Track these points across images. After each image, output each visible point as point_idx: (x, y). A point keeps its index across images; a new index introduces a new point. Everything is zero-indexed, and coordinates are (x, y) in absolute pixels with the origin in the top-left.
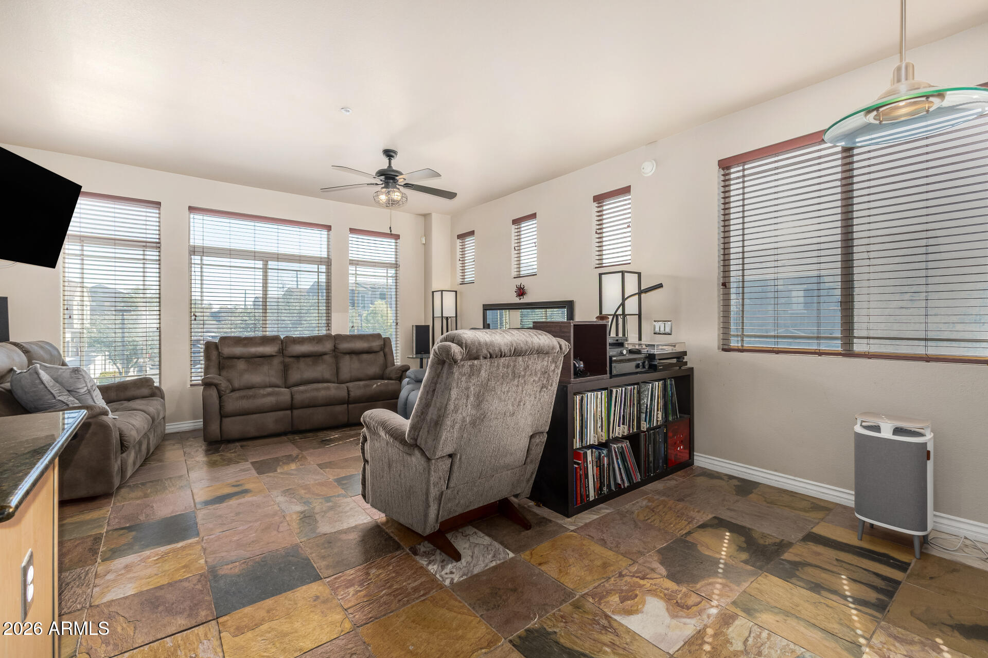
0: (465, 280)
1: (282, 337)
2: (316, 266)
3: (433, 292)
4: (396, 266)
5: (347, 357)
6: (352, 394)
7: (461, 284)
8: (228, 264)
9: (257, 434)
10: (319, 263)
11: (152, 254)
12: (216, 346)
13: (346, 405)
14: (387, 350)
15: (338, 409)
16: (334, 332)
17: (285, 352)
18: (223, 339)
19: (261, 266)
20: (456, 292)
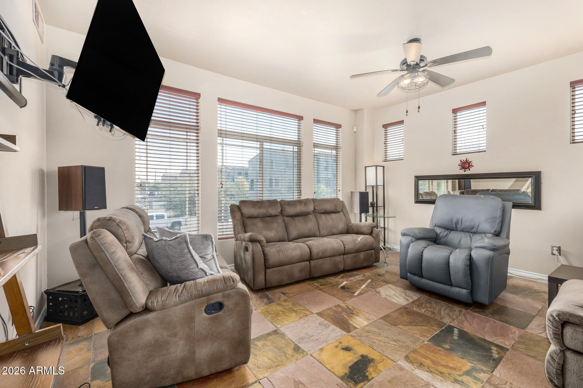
0: (387, 158)
1: (279, 200)
2: (292, 147)
3: (366, 167)
4: (336, 148)
5: (323, 216)
6: (347, 247)
7: (384, 161)
8: (240, 144)
9: (288, 282)
10: (294, 144)
11: (192, 136)
12: (239, 208)
13: (342, 256)
14: (344, 210)
15: (338, 259)
16: (303, 197)
17: (284, 213)
18: (242, 202)
19: (258, 146)
20: (384, 167)
